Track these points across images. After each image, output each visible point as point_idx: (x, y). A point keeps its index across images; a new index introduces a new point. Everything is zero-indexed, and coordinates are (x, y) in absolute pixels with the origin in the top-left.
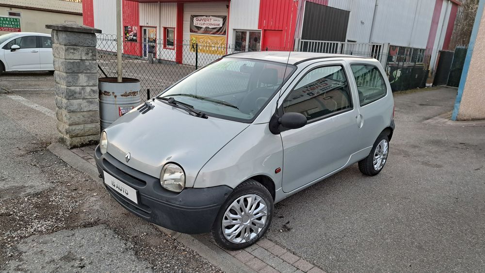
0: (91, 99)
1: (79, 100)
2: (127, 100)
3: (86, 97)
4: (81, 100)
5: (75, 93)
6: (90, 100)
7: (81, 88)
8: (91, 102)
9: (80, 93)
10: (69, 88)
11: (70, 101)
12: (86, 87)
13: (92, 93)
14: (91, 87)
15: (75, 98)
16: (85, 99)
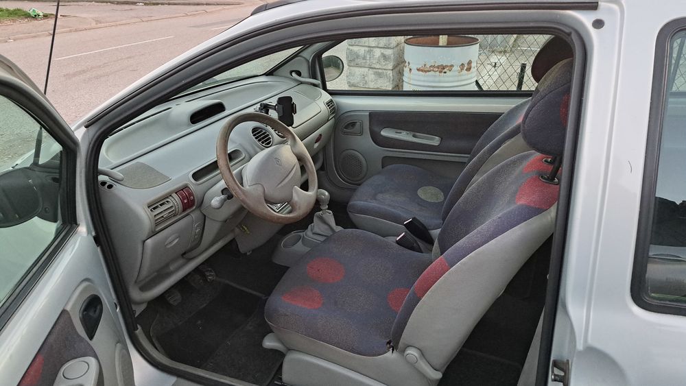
0: (379, 69)
1: (363, 69)
2: (426, 79)
3: (373, 66)
4: (367, 70)
5: (358, 56)
6: (380, 71)
7: (367, 49)
8: (379, 75)
9: (364, 58)
10: (351, 48)
11: (351, 68)
12: (375, 49)
13: (382, 60)
14: (383, 50)
15: (357, 65)
16: (373, 68)
